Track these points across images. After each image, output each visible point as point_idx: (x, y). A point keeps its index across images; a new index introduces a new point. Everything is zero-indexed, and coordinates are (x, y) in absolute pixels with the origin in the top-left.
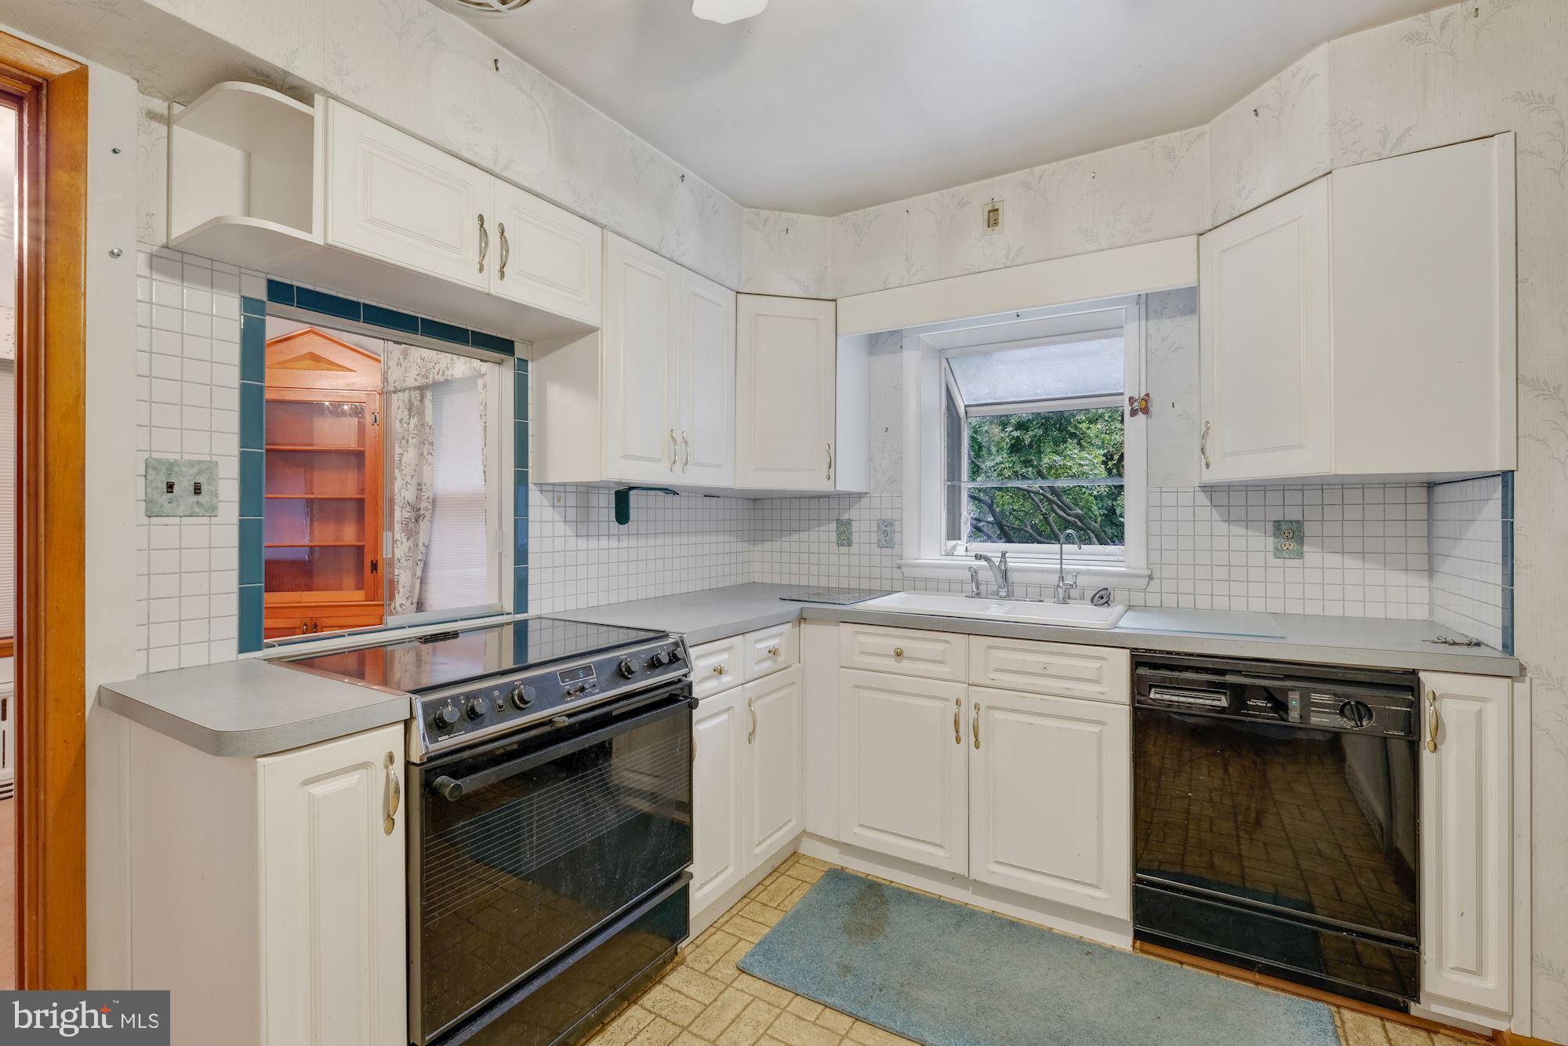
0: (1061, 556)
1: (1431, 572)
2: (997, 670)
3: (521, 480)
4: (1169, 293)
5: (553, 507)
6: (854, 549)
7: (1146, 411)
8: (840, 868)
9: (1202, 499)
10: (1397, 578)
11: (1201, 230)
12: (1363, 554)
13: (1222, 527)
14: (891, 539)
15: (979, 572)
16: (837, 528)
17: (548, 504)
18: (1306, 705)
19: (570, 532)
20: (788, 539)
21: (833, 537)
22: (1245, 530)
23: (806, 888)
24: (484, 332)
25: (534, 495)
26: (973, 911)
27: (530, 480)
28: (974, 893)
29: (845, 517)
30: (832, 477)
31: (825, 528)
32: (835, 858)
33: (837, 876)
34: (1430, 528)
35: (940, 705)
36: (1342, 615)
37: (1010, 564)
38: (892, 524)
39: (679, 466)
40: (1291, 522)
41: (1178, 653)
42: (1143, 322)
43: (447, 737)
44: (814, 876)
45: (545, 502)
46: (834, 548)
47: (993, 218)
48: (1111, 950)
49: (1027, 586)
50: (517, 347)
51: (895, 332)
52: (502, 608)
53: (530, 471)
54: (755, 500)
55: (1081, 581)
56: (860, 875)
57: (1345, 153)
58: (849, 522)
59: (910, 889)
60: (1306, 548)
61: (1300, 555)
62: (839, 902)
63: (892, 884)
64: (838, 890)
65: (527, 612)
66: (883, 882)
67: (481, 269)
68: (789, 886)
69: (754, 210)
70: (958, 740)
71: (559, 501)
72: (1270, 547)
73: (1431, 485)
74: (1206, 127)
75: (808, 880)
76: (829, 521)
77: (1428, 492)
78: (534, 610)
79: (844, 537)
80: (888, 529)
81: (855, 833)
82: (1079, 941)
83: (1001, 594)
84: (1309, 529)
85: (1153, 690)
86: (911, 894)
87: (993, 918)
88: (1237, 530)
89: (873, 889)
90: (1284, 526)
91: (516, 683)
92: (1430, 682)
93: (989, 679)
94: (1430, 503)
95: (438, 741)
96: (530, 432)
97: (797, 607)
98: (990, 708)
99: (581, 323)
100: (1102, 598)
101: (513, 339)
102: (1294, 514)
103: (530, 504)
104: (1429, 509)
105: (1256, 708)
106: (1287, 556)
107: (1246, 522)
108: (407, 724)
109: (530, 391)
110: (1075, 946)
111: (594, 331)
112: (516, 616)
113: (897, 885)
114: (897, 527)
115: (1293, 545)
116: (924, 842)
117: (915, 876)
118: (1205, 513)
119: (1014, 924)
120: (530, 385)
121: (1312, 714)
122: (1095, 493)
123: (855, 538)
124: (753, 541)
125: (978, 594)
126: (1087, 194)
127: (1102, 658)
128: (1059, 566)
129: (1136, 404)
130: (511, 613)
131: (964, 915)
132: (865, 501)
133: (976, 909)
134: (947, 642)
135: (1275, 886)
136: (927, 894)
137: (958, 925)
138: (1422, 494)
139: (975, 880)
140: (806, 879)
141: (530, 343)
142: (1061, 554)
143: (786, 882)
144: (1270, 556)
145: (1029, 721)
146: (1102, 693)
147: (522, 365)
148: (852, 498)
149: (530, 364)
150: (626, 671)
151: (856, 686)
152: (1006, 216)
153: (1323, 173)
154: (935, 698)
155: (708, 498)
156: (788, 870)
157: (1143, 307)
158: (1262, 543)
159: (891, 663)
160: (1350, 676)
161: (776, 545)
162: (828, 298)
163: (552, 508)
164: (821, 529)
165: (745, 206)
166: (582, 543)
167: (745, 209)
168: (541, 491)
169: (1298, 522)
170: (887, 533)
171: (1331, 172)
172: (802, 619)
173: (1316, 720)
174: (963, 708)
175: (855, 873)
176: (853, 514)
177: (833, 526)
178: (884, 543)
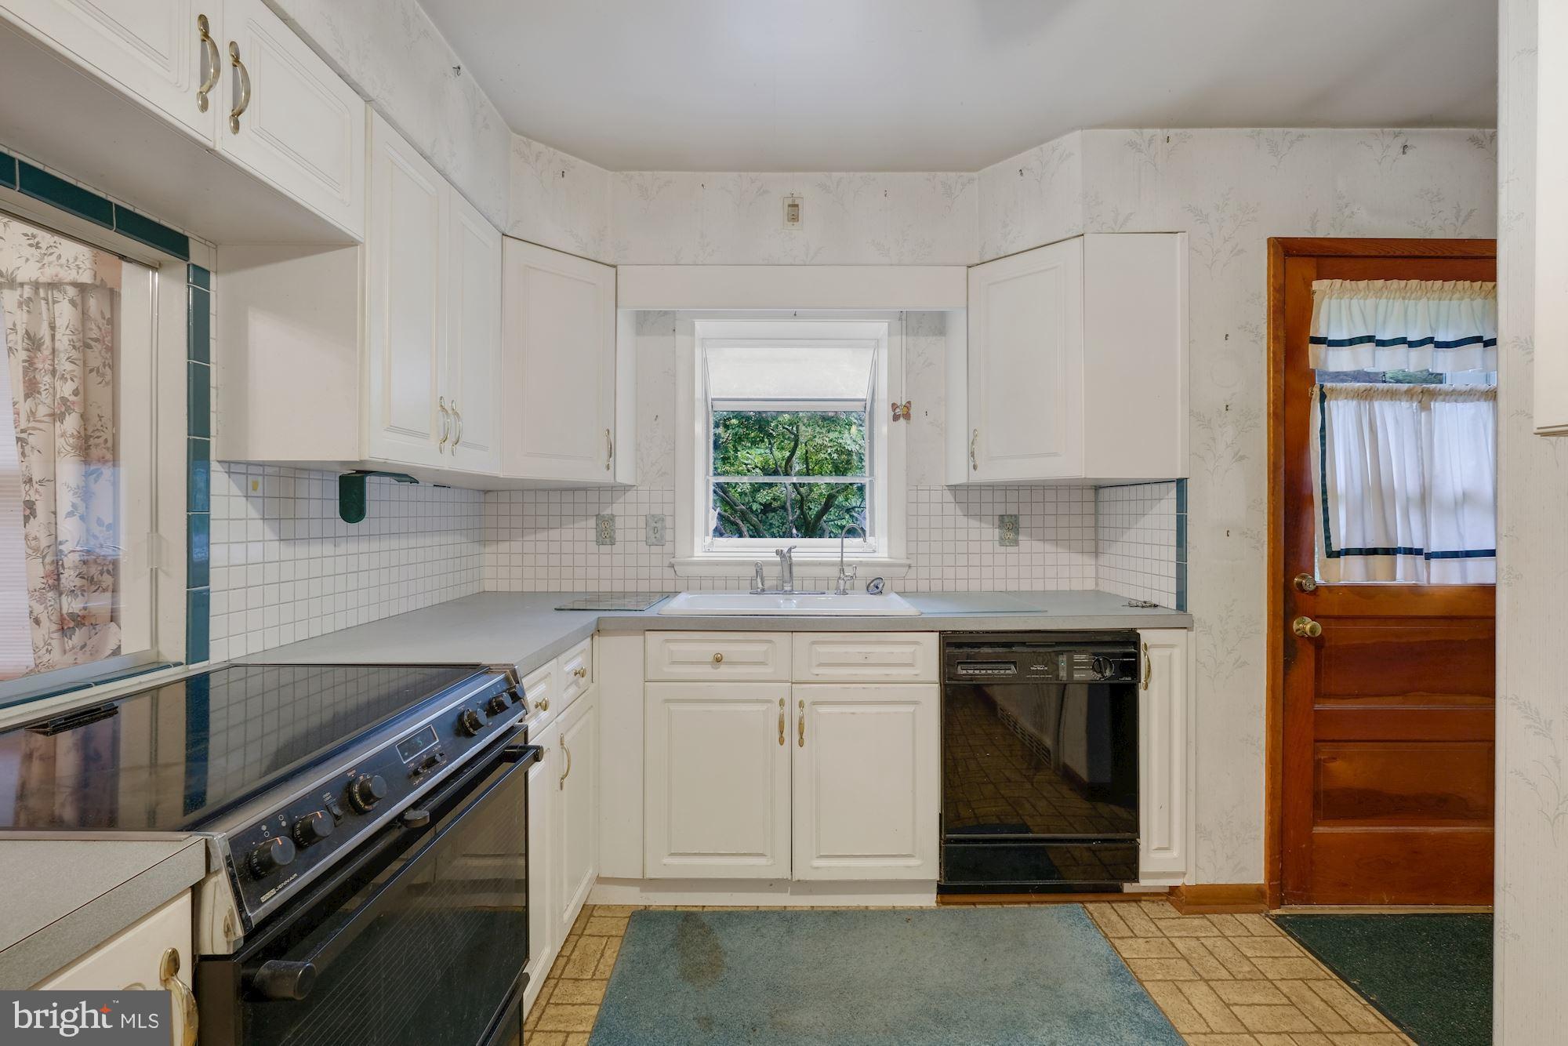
0: (842, 550)
1: (1096, 553)
2: (821, 665)
3: (198, 454)
4: (924, 314)
5: (247, 497)
6: (618, 547)
7: (907, 416)
8: (643, 908)
9: (948, 496)
10: (1077, 558)
11: (970, 263)
12: (1056, 541)
13: (962, 521)
14: (662, 537)
15: (764, 568)
16: (597, 525)
17: (240, 494)
18: (1071, 665)
19: (270, 535)
20: (532, 537)
21: (592, 535)
22: (979, 523)
23: (616, 944)
24: (137, 211)
25: (219, 481)
26: (796, 912)
27: (213, 456)
28: (792, 893)
29: (607, 512)
30: (612, 466)
31: (583, 524)
32: (635, 898)
33: (642, 917)
34: (1097, 520)
35: (762, 707)
36: (1043, 590)
37: (793, 559)
38: (663, 520)
39: (448, 445)
40: (1011, 516)
41: (977, 632)
42: (904, 337)
43: (273, 891)
44: (619, 927)
45: (235, 490)
46: (593, 547)
47: (794, 212)
48: (922, 912)
49: (815, 579)
50: (194, 247)
51: (666, 313)
52: (158, 656)
53: (213, 441)
54: (486, 492)
55: (860, 572)
56: (668, 909)
57: (1092, 222)
58: (612, 518)
59: (726, 909)
60: (1020, 538)
61: (1016, 543)
62: (662, 947)
63: (705, 910)
64: (654, 934)
65: (208, 659)
66: (695, 909)
67: (204, 107)
68: (595, 948)
69: (525, 139)
70: (782, 741)
71: (255, 489)
72: (997, 538)
73: (1098, 488)
74: (975, 175)
75: (614, 933)
76: (587, 516)
77: (1095, 494)
78: (221, 652)
79: (606, 533)
80: (659, 525)
81: (665, 865)
82: (894, 912)
83: (786, 588)
84: (1024, 522)
85: (959, 667)
86: (730, 913)
87: (815, 913)
88: (974, 523)
89: (688, 919)
90: (1006, 520)
91: (349, 774)
92: (1146, 637)
93: (813, 674)
94: (1096, 501)
95: (260, 904)
96: (213, 382)
97: (594, 619)
98: (815, 703)
99: (340, 230)
100: (875, 587)
101: (187, 234)
102: (1012, 510)
103: (212, 492)
104: (1095, 505)
105: (1037, 672)
106: (1008, 544)
107: (980, 517)
108: (196, 890)
109: (212, 318)
110: (895, 917)
111: (352, 246)
112: (191, 667)
113: (710, 909)
114: (668, 523)
115: (1011, 535)
116: (745, 854)
117: (730, 894)
118: (950, 508)
119: (836, 913)
120: (212, 310)
121: (1075, 672)
122: (739, 490)
123: (619, 535)
124: (483, 542)
125: (763, 590)
126: (880, 210)
127: (916, 643)
128: (840, 559)
129: (898, 410)
130: (182, 664)
131: (788, 918)
132: (631, 496)
133: (796, 909)
134: (770, 641)
135: (998, 817)
136: (745, 909)
137: (790, 932)
138: (1092, 492)
139: (799, 881)
140: (611, 934)
141: (213, 244)
142: (842, 547)
143: (592, 945)
144: (997, 544)
145: (852, 711)
146: (916, 675)
147: (200, 276)
148: (617, 490)
149: (213, 278)
150: (471, 726)
151: (667, 701)
152: (805, 211)
153: (1075, 235)
154: (758, 701)
155: (439, 488)
156: (584, 929)
157: (904, 322)
158: (992, 533)
159: (707, 671)
160: (1099, 638)
161: (516, 546)
162: (608, 263)
163: (245, 499)
164: (576, 526)
165: (514, 130)
166: (287, 551)
167: (514, 134)
168: (229, 473)
169: (1015, 516)
170: (657, 530)
171: (1083, 235)
172: (598, 631)
173: (1077, 676)
174: (787, 708)
175: (661, 909)
176: (617, 509)
177: (592, 522)
178: (654, 540)
